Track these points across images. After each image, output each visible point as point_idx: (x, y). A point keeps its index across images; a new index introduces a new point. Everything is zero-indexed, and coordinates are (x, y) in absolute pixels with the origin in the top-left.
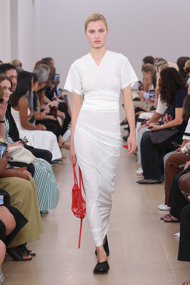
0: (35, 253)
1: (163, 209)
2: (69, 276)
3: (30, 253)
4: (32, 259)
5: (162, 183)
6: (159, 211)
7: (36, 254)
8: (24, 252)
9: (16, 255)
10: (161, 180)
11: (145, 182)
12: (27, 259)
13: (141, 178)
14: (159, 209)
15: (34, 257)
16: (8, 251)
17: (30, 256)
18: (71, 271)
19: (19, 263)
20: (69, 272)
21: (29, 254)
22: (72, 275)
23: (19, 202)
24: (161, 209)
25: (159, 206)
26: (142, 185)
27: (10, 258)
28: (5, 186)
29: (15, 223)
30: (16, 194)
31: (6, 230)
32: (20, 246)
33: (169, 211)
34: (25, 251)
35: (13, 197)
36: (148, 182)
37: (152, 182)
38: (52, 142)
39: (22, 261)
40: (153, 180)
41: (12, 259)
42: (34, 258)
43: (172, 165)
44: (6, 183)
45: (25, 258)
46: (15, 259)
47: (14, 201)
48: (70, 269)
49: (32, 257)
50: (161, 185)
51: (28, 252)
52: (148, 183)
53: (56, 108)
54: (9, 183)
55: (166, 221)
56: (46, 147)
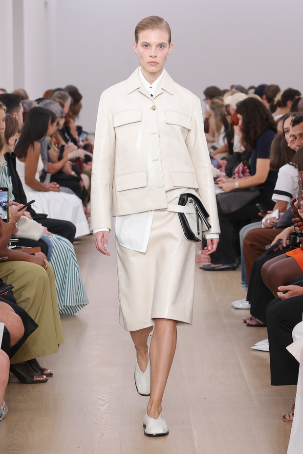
0: (52, 372)
1: (239, 307)
2: (103, 406)
3: (45, 372)
4: (48, 381)
5: (237, 269)
6: (233, 310)
7: (53, 374)
8: (36, 371)
9: (24, 375)
10: (236, 265)
11: (213, 267)
12: (40, 380)
13: (207, 263)
14: (233, 307)
15: (50, 377)
16: (13, 368)
17: (45, 376)
18: (104, 399)
19: (29, 386)
20: (103, 400)
21: (43, 374)
22: (107, 405)
23: (29, 298)
24: (237, 307)
25: (234, 303)
26: (208, 273)
27: (16, 380)
28: (8, 275)
29: (23, 329)
30: (23, 287)
31: (11, 339)
32: (29, 362)
33: (249, 310)
34: (38, 370)
35: (20, 290)
36: (215, 267)
37: (223, 267)
38: (76, 210)
39: (33, 384)
40: (224, 264)
41: (18, 381)
42: (50, 380)
43: (252, 246)
44: (10, 270)
45: (37, 379)
46: (23, 380)
47: (20, 296)
48: (104, 395)
49: (48, 378)
50: (235, 271)
51: (42, 371)
52: (216, 269)
53: (81, 160)
54: (14, 271)
55: (249, 325)
56: (67, 217)
